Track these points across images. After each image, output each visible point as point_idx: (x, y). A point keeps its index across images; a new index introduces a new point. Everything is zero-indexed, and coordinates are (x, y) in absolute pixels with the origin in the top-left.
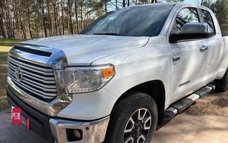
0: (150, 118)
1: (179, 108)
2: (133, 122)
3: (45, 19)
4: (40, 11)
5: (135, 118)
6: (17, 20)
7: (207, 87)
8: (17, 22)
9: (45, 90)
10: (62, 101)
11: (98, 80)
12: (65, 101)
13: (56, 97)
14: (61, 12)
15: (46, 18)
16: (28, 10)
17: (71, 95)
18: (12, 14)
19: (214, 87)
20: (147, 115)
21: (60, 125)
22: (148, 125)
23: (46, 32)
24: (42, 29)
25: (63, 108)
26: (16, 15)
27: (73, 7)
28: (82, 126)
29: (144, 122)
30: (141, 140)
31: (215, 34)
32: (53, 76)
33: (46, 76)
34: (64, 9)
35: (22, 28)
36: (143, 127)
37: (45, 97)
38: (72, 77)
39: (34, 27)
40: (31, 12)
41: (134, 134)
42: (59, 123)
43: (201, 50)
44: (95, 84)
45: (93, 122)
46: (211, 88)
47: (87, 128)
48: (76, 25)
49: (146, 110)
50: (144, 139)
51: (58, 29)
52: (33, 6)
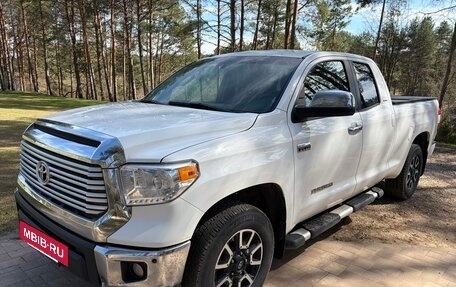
0: (261, 245)
1: (313, 229)
2: (231, 253)
3: (78, 53)
4: (68, 37)
5: (234, 245)
6: (21, 54)
7: (370, 192)
8: (21, 58)
9: (88, 200)
10: (114, 217)
11: (173, 185)
12: (118, 218)
13: (105, 211)
14: (109, 40)
15: (79, 51)
16: (44, 35)
17: (130, 208)
18: (10, 42)
19: (381, 192)
20: (255, 242)
21: (111, 256)
22: (256, 256)
23: (78, 78)
24: (71, 72)
25: (116, 229)
26: (18, 45)
27: (134, 31)
28: (147, 258)
29: (250, 253)
30: (246, 282)
31: (379, 102)
32: (102, 179)
33: (91, 178)
34: (116, 35)
35: (31, 69)
36: (249, 260)
37: (88, 212)
38: (132, 179)
39: (54, 68)
40: (50, 40)
41: (232, 271)
42: (109, 252)
43: (350, 131)
44: (167, 191)
45: (164, 250)
46: (375, 195)
47: (154, 261)
48: (138, 66)
49: (254, 232)
50: (251, 281)
51: (103, 74)
52: (54, 28)
